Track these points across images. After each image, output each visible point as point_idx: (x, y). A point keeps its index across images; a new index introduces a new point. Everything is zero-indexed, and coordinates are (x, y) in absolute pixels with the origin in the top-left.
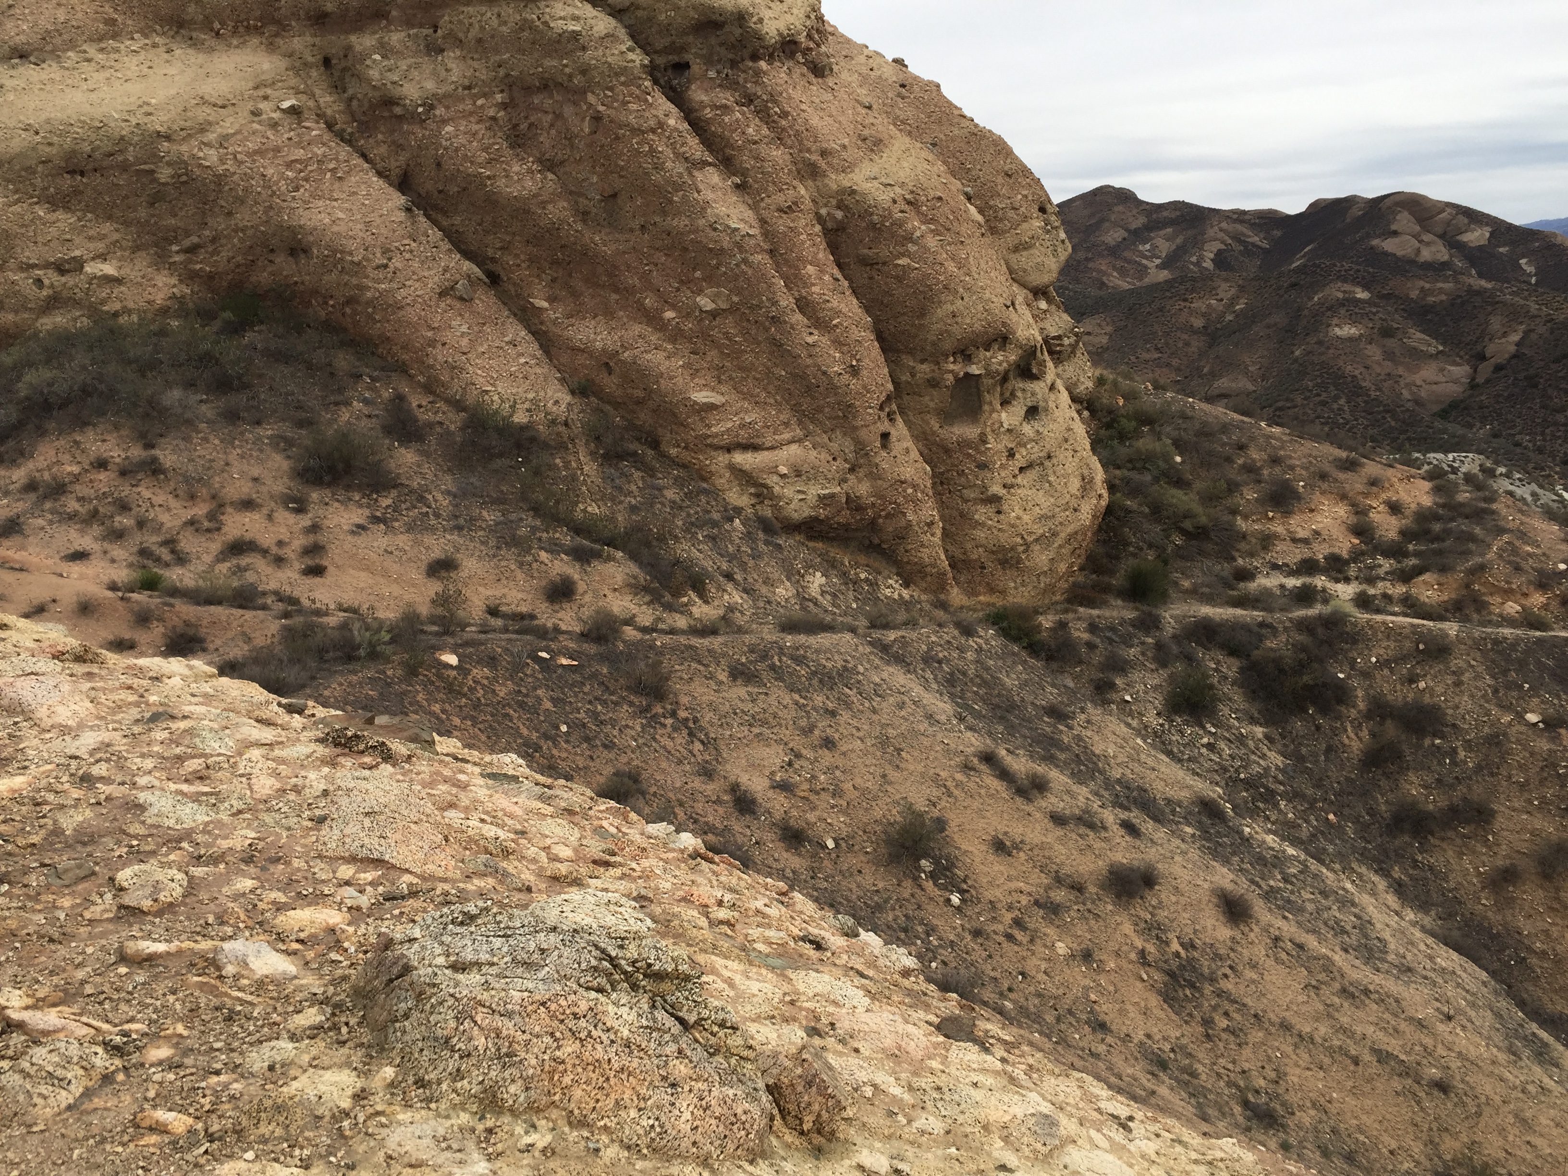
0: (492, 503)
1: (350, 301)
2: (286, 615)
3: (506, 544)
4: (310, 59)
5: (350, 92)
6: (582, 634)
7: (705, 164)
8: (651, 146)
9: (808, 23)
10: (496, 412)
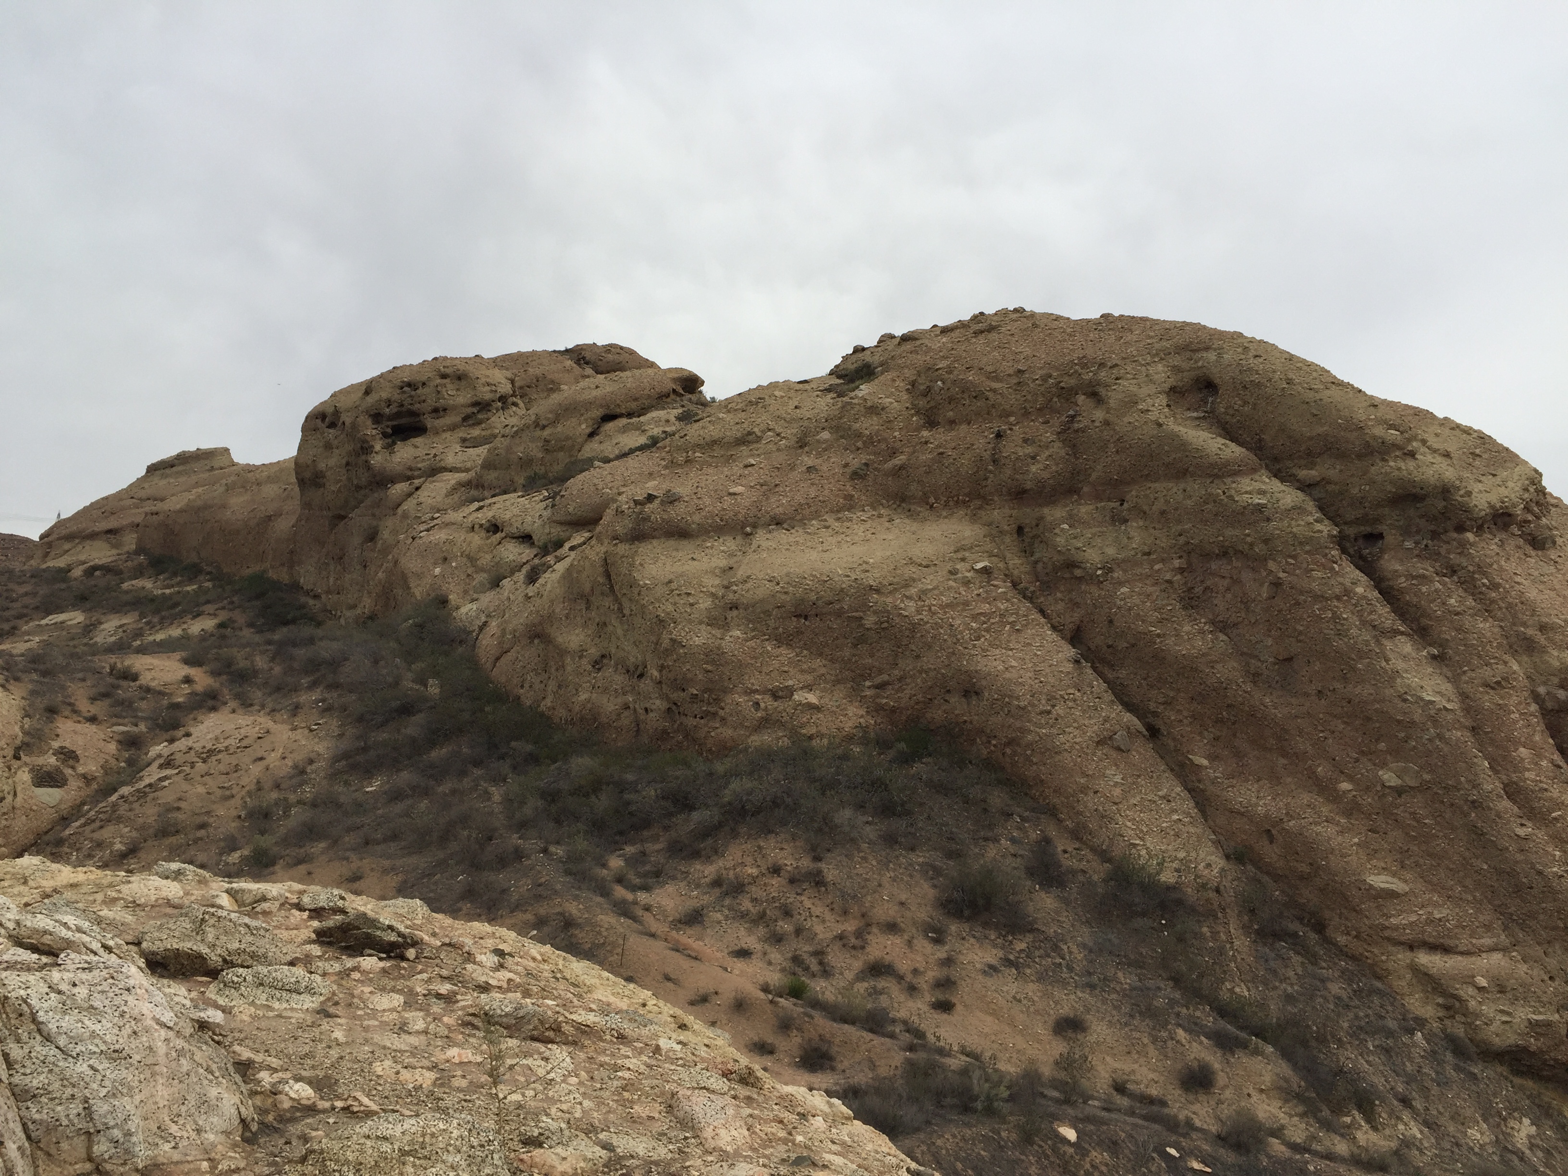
0: (1129, 965)
1: (1011, 742)
2: (911, 1048)
3: (1141, 1013)
4: (1006, 528)
5: (1037, 556)
6: (1219, 1137)
7: (1395, 633)
8: (1334, 613)
9: (1526, 496)
10: (1143, 868)
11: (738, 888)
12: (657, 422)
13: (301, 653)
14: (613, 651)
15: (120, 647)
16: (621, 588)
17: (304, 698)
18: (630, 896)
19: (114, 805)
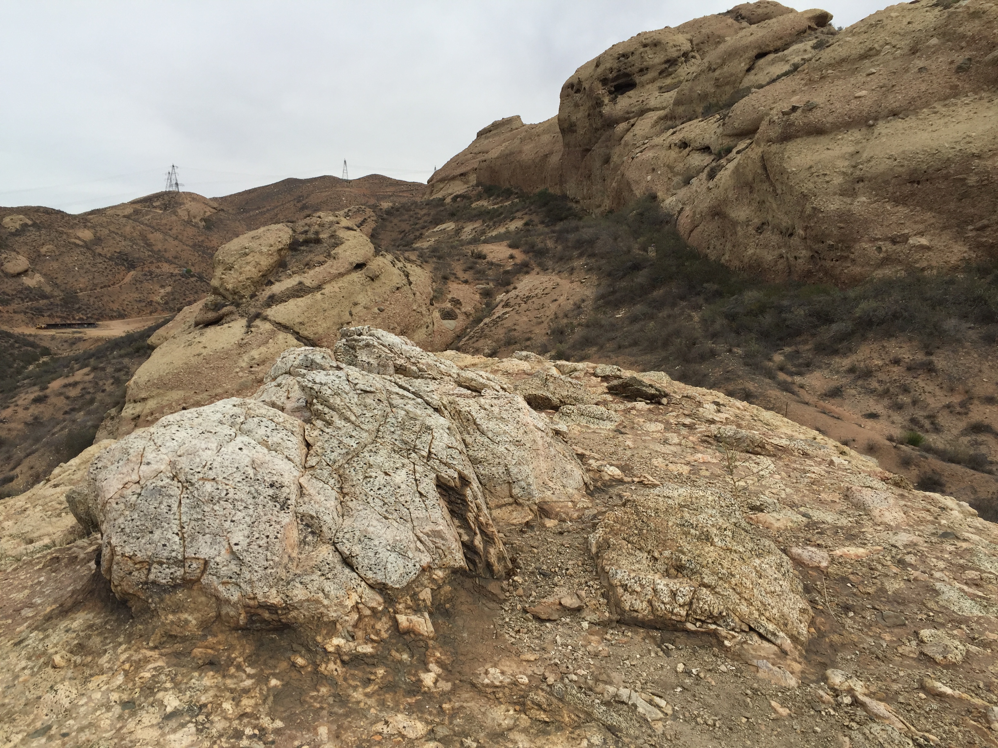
11: (868, 374)
12: (797, 52)
13: (572, 237)
14: (770, 219)
15: (475, 241)
16: (774, 176)
17: (575, 264)
18: (789, 379)
19: (482, 329)
